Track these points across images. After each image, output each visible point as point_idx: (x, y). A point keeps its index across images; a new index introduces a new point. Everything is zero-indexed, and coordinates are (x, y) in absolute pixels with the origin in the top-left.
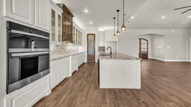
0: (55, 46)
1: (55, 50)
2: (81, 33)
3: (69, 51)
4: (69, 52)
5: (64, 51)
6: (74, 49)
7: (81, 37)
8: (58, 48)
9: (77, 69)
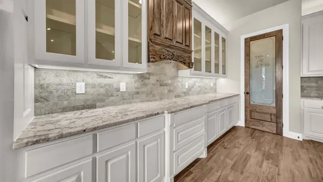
0: (137, 78)
1: (137, 88)
2: (224, 40)
3: (185, 90)
4: (186, 93)
5: (170, 91)
6: (201, 84)
7: (224, 51)
8: (145, 85)
9: (204, 155)
